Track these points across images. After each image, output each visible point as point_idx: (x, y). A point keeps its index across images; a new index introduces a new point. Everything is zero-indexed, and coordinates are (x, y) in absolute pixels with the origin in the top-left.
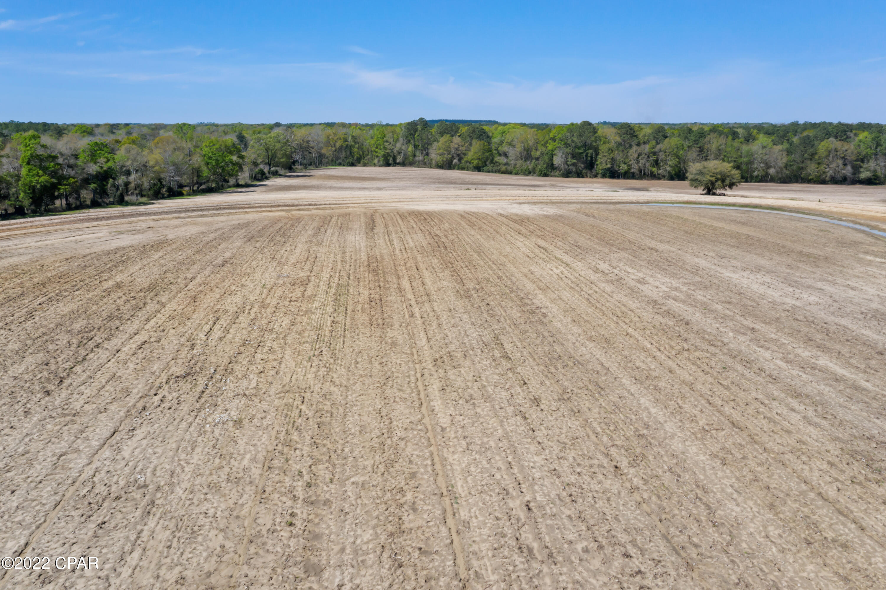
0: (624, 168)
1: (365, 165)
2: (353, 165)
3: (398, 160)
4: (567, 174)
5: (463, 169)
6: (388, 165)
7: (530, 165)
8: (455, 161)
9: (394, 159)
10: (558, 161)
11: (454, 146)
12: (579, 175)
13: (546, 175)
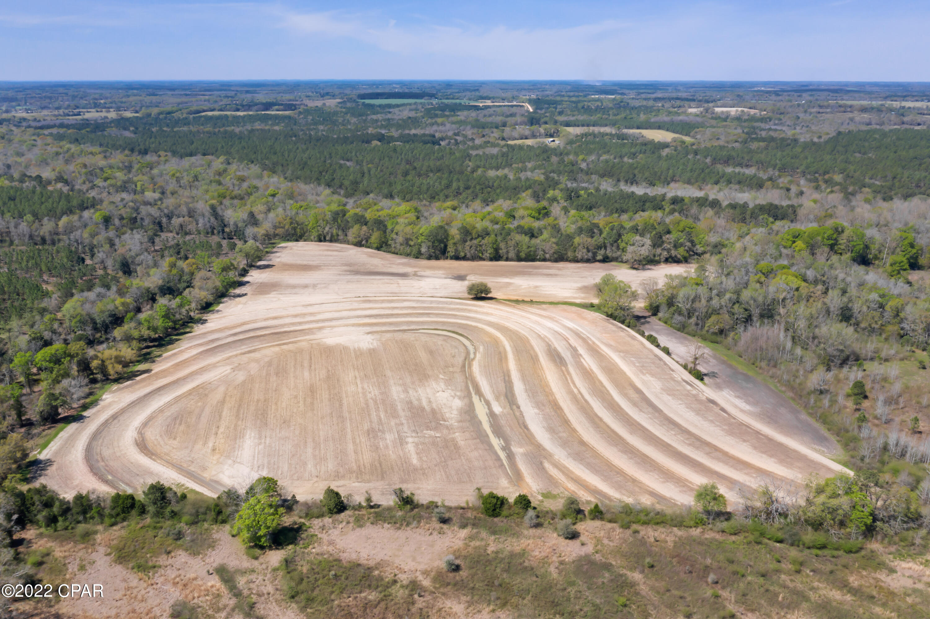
0: (462, 254)
1: (305, 241)
2: (297, 240)
3: (327, 238)
4: (429, 258)
5: (369, 247)
6: (320, 241)
7: (408, 250)
8: (364, 242)
9: (325, 238)
10: (423, 250)
11: (362, 233)
12: (437, 258)
13: (417, 258)
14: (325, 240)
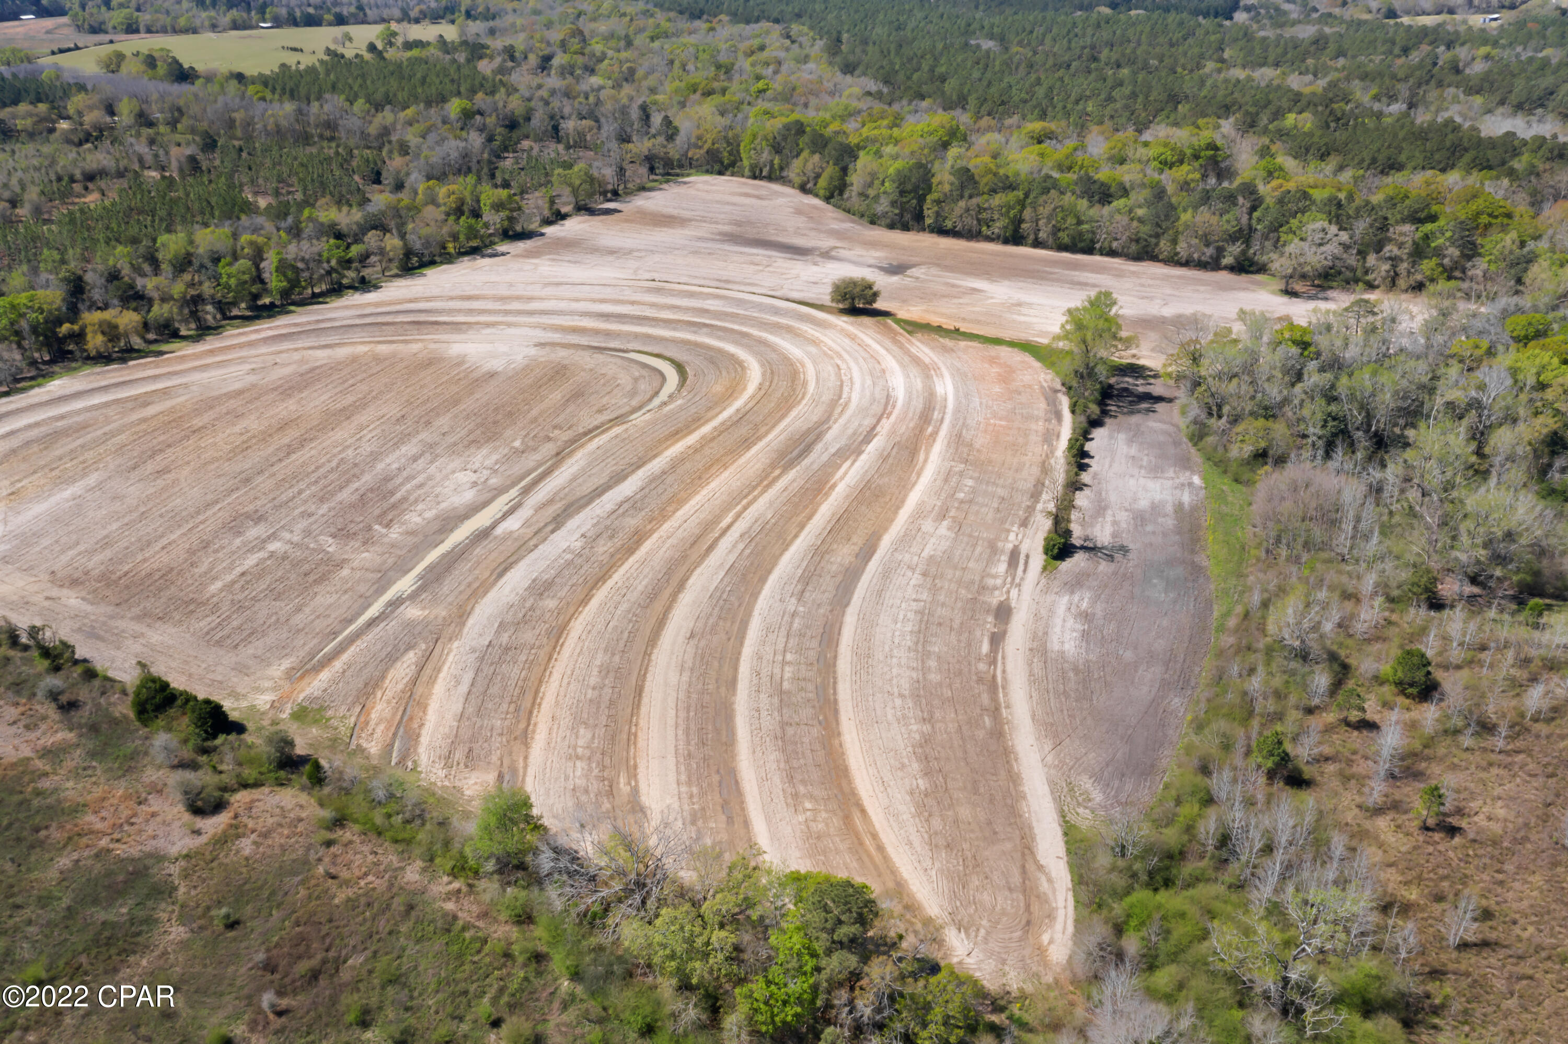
3: (764, 173)
4: (892, 225)
5: (817, 195)
11: (809, 167)
13: (872, 223)
14: (761, 178)
